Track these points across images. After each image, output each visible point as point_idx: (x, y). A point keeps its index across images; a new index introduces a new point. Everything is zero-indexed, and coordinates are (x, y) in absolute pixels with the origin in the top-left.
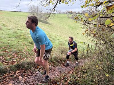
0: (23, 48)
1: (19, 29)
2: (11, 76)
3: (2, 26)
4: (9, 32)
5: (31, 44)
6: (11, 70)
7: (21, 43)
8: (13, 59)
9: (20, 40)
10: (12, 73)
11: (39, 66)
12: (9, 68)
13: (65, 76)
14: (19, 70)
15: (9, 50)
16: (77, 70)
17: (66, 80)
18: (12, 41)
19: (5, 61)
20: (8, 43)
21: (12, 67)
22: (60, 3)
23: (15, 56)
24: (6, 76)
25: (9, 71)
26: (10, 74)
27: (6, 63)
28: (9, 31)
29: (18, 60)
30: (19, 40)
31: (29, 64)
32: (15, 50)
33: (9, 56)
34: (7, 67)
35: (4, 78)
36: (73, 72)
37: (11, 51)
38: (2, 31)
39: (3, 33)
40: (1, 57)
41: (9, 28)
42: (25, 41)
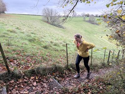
0: (38, 53)
2: (26, 82)
3: (16, 30)
6: (25, 75)
7: (35, 47)
8: (27, 63)
9: (34, 44)
10: (26, 79)
12: (23, 73)
14: (33, 76)
16: (98, 80)
17: (86, 92)
18: (26, 44)
19: (19, 65)
21: (26, 72)
23: (29, 60)
24: (21, 81)
25: (24, 76)
26: (25, 80)
27: (21, 68)
28: (22, 34)
29: (33, 65)
31: (44, 70)
32: (29, 54)
33: (23, 60)
34: (21, 72)
35: (18, 84)
37: (25, 55)
38: (16, 34)
39: (17, 36)
40: (15, 61)
41: (22, 31)
42: (39, 45)
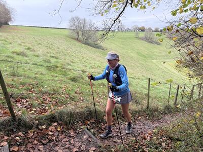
1: (53, 57)
3: (26, 51)
4: (37, 61)
5: (72, 81)
6: (40, 124)
9: (56, 75)
11: (89, 121)
12: (37, 120)
13: (137, 142)
15: (37, 89)
19: (30, 107)
20: (35, 77)
22: (131, 7)
23: (46, 100)
28: (36, 58)
29: (52, 107)
30: (53, 74)
32: (47, 90)
33: (37, 98)
36: (151, 138)
37: (41, 92)
38: (26, 58)
40: (24, 101)
41: (36, 54)
42: (63, 76)
